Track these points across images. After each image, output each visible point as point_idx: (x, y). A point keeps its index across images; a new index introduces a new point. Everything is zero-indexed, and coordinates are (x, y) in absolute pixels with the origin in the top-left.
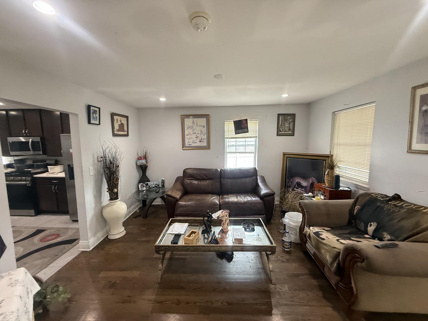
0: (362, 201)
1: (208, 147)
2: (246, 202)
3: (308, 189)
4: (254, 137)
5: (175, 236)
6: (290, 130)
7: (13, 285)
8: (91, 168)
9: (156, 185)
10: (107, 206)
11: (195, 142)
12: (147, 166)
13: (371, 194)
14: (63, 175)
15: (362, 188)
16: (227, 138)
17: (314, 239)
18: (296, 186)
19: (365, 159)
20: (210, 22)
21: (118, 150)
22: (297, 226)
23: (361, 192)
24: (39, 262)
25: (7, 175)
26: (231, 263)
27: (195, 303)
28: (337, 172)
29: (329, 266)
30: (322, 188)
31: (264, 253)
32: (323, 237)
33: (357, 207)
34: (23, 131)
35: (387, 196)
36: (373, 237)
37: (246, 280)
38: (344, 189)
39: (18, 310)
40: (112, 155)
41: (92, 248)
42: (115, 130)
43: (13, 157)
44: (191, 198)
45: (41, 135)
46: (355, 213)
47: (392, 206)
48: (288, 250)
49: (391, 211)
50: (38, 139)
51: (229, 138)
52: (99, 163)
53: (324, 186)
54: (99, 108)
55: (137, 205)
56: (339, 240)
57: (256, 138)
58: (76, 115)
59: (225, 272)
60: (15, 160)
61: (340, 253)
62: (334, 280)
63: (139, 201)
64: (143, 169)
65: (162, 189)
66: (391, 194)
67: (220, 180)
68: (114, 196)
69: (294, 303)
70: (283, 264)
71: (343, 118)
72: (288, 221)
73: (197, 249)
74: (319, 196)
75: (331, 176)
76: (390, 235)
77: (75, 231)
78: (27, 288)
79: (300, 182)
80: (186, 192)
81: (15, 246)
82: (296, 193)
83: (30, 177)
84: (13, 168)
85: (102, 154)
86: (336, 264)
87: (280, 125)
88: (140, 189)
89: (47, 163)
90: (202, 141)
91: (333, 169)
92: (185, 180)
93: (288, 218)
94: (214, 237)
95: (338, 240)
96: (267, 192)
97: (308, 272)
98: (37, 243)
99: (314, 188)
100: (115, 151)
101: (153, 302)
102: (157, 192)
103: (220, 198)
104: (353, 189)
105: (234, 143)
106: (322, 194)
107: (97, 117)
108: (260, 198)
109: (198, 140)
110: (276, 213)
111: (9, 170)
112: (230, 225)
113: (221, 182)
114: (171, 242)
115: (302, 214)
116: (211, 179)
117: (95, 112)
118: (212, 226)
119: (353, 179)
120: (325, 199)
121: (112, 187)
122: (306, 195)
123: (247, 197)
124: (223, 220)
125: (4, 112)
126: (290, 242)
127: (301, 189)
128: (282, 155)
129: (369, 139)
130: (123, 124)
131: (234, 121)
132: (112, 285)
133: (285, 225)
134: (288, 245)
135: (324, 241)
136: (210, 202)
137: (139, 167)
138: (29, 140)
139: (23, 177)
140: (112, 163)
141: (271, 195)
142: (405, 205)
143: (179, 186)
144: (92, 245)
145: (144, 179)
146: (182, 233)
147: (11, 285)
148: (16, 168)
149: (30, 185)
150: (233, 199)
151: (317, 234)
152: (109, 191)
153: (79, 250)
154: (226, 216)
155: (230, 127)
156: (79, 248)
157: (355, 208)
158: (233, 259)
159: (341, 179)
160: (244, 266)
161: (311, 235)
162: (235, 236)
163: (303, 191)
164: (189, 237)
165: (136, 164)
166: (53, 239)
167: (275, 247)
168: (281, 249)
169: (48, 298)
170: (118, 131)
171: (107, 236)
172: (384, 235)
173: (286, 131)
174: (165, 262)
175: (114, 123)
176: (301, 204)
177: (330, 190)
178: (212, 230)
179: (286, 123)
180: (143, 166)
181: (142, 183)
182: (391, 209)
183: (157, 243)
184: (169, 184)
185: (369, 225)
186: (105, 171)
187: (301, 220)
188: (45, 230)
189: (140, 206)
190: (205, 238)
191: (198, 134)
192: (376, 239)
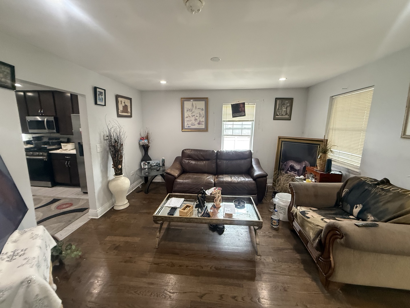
0: (350, 185)
1: (206, 130)
2: (240, 182)
3: (301, 172)
4: (251, 121)
5: (171, 209)
6: (286, 114)
7: (34, 238)
8: (98, 145)
9: (157, 164)
10: (113, 180)
11: (193, 124)
12: (149, 146)
13: (360, 178)
14: (74, 152)
15: (353, 172)
16: (225, 121)
17: (300, 218)
18: (290, 169)
19: (359, 144)
20: (204, 4)
21: (122, 130)
22: (286, 206)
23: (352, 176)
24: (56, 225)
25: (27, 150)
26: (222, 235)
27: (187, 266)
28: (330, 156)
29: (312, 241)
30: (313, 171)
31: (252, 227)
32: (308, 216)
33: (346, 190)
34: (39, 111)
35: (376, 180)
36: (358, 218)
37: (234, 250)
38: (335, 173)
39: (38, 257)
40: (116, 134)
41: (100, 216)
42: (119, 111)
43: (31, 135)
44: (188, 177)
45: (54, 115)
46: (343, 195)
47: (379, 190)
48: (276, 227)
49: (378, 194)
50: (52, 119)
51: (227, 121)
52: (105, 141)
53: (315, 169)
54: (105, 90)
55: (139, 181)
56: (324, 219)
57: (252, 122)
58: (83, 96)
59: (215, 242)
60: (33, 138)
61: (322, 230)
62: (315, 254)
63: (141, 177)
64: (145, 148)
65: (162, 167)
66: (379, 179)
67: (216, 161)
68: (119, 172)
69: (276, 272)
70: (270, 239)
71: (340, 103)
72: (278, 201)
73: (190, 220)
74: (310, 179)
75: (323, 160)
76: (374, 216)
77: (86, 201)
78: (46, 242)
79: (293, 166)
80: (184, 171)
81: (35, 211)
82: (289, 175)
83: (46, 153)
84: (32, 144)
85: (108, 134)
86: (317, 240)
87: (277, 109)
88: (143, 167)
89: (61, 141)
90: (200, 123)
91: (325, 153)
92: (183, 160)
93: (278, 198)
94: (206, 211)
95: (322, 219)
96: (260, 174)
97: (292, 247)
98: (54, 209)
99: (306, 171)
100: (119, 131)
101: (150, 263)
102: (158, 170)
103: (216, 178)
104: (344, 173)
105: (231, 126)
106: (314, 177)
107: (102, 98)
108: (253, 179)
109: (197, 122)
110: (268, 194)
111: (29, 146)
112: (222, 202)
113: (217, 163)
114: (168, 214)
115: (291, 195)
116: (208, 160)
117: (101, 93)
118: (205, 202)
119: (345, 163)
120: (316, 182)
121: (117, 164)
122: (298, 177)
123: (240, 178)
124: (216, 196)
125: (22, 94)
126: (279, 220)
127: (294, 172)
128: (278, 139)
129: (364, 124)
130: (127, 105)
131: (231, 105)
132: (116, 248)
133: (275, 205)
134: (276, 223)
135: (309, 220)
136: (206, 181)
137: (142, 146)
138: (45, 119)
139: (41, 152)
140: (117, 142)
141: (264, 177)
142: (392, 189)
143: (178, 165)
144: (100, 214)
145: (146, 158)
146: (178, 207)
147: (32, 238)
148: (34, 144)
149: (47, 160)
150: (227, 179)
151: (303, 213)
152: (114, 167)
153: (89, 217)
154: (219, 193)
155: (227, 110)
156: (89, 216)
157: (344, 191)
158: (224, 233)
159: (333, 163)
160: (233, 238)
161: (297, 213)
162: (225, 211)
163: (296, 174)
164: (184, 210)
165: (139, 144)
166: (67, 207)
167: (262, 222)
168: (270, 226)
169: (63, 254)
170: (122, 112)
171: (113, 207)
172: (368, 216)
173: (282, 115)
174: (163, 231)
175: (119, 104)
176: (291, 186)
177: (320, 174)
178: (205, 205)
179: (284, 108)
180: (146, 146)
181: (144, 162)
182: (378, 192)
183: (155, 214)
184: (169, 163)
185: (355, 207)
186: (110, 149)
187: (290, 200)
188: (61, 199)
189: (143, 182)
190: (199, 212)
191: (196, 116)
192: (360, 220)
